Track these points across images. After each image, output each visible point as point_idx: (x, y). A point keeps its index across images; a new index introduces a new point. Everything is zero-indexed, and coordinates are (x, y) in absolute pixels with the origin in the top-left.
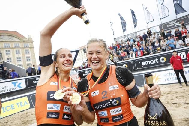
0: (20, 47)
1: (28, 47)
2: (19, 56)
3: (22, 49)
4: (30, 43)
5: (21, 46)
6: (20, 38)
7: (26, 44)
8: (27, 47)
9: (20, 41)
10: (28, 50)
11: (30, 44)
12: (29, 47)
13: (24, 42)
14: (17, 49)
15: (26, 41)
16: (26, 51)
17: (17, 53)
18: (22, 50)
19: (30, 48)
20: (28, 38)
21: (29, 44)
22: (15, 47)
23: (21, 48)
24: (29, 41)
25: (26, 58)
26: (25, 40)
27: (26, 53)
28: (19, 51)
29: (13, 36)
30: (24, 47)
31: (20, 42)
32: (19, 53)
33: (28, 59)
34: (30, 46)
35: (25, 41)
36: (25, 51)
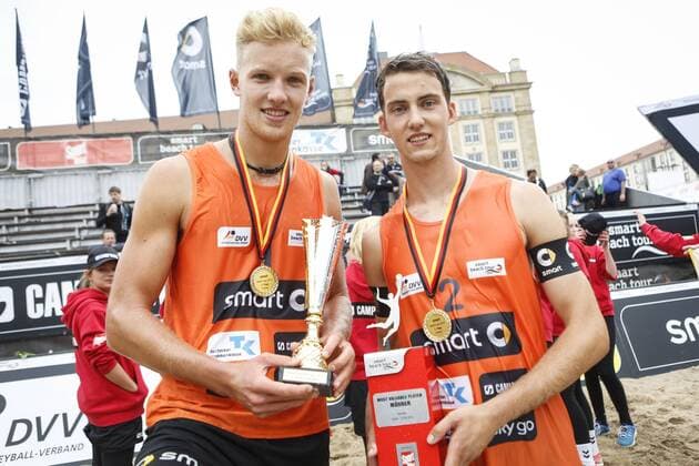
0: (480, 112)
1: (509, 112)
2: (474, 149)
3: (488, 121)
4: (519, 94)
5: (483, 109)
6: (478, 76)
7: (501, 98)
8: (503, 110)
9: (478, 87)
10: (510, 125)
11: (517, 100)
12: (515, 110)
13: (494, 90)
14: (466, 123)
15: (502, 86)
16: (501, 126)
17: (468, 139)
18: (485, 126)
19: (516, 114)
20: (510, 73)
21: (512, 100)
22: (463, 113)
23: (482, 117)
24: (512, 85)
25: (500, 156)
26: (496, 81)
27: (502, 136)
28: (475, 128)
29: (457, 74)
30: (493, 111)
31: (478, 93)
32: (476, 138)
33: (509, 160)
34: (517, 106)
35: (496, 86)
36: (496, 127)
